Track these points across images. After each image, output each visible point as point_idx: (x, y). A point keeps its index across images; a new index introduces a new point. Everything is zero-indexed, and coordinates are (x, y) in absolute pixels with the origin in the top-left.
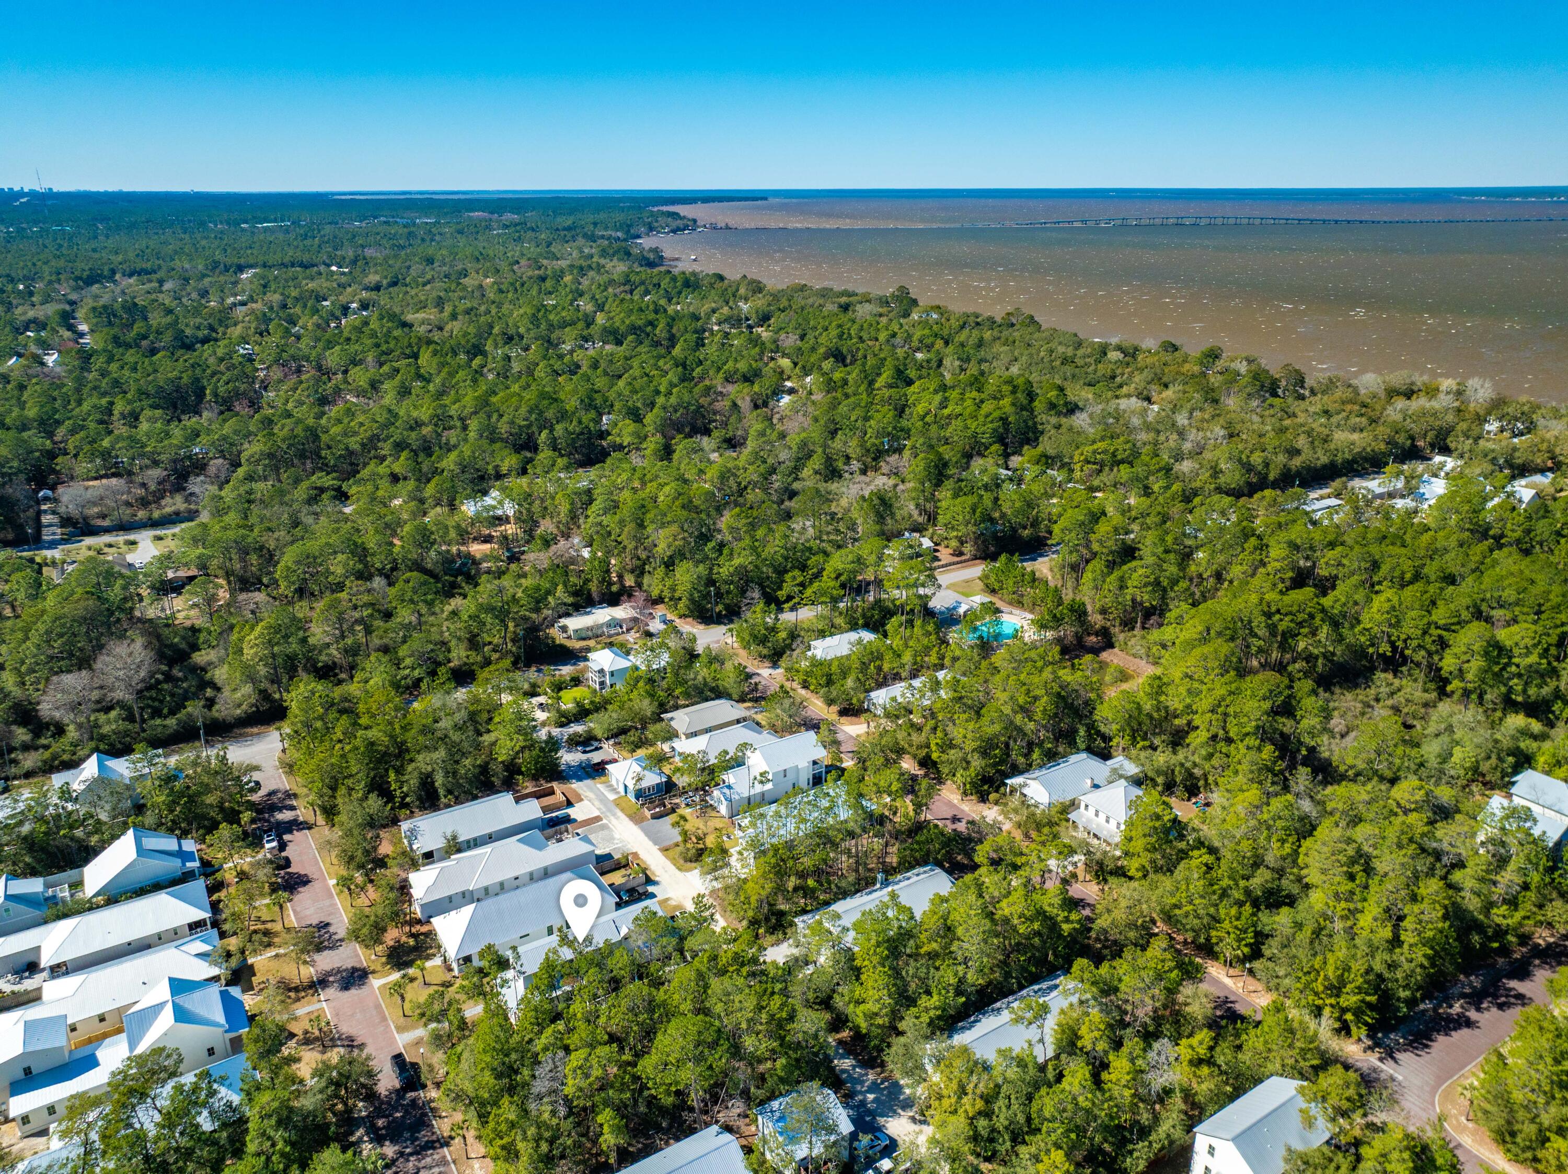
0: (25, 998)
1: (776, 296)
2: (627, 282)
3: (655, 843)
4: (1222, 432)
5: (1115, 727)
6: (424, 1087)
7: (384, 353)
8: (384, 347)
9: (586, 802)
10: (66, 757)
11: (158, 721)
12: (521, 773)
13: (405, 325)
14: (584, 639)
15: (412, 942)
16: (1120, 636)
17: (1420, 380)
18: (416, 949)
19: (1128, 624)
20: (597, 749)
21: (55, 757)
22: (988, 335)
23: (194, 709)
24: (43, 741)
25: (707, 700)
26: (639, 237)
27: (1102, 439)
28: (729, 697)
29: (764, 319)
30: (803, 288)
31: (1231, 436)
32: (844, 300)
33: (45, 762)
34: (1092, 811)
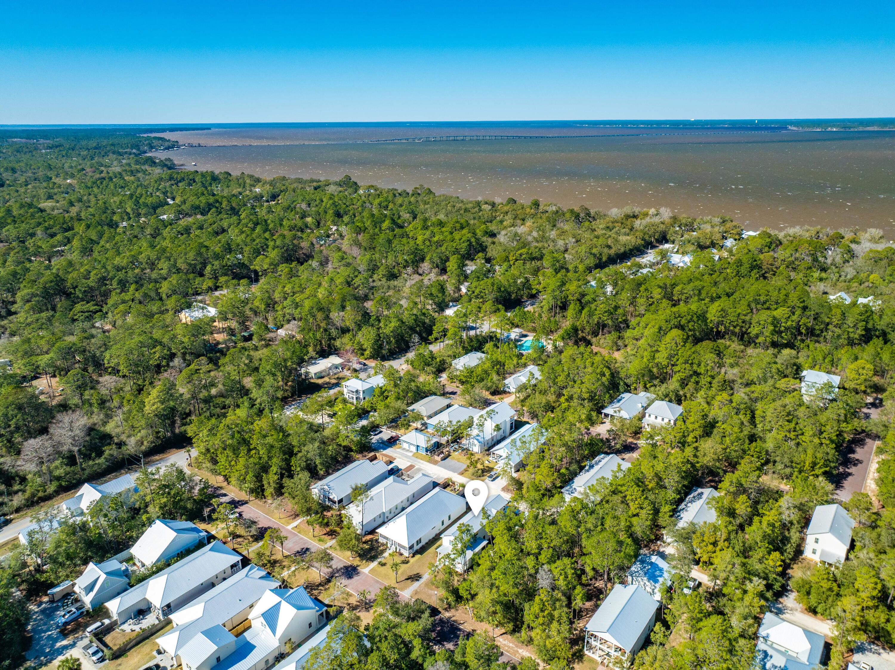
0: (154, 630)
1: (272, 183)
2: (171, 178)
3: (454, 471)
4: (574, 240)
5: (633, 379)
6: (440, 612)
7: (47, 229)
8: (46, 224)
9: (398, 459)
10: (41, 494)
11: (91, 463)
12: (352, 450)
13: (42, 211)
14: (322, 377)
15: (366, 547)
16: (594, 340)
17: (637, 210)
18: (372, 549)
19: (595, 334)
20: (381, 432)
21: (33, 495)
22: (412, 199)
23: (109, 451)
24: (16, 487)
25: (423, 398)
26: (145, 152)
27: (522, 248)
28: (435, 394)
29: (274, 197)
30: (284, 178)
31: (577, 241)
32: (315, 184)
33: (27, 500)
34: (653, 417)
